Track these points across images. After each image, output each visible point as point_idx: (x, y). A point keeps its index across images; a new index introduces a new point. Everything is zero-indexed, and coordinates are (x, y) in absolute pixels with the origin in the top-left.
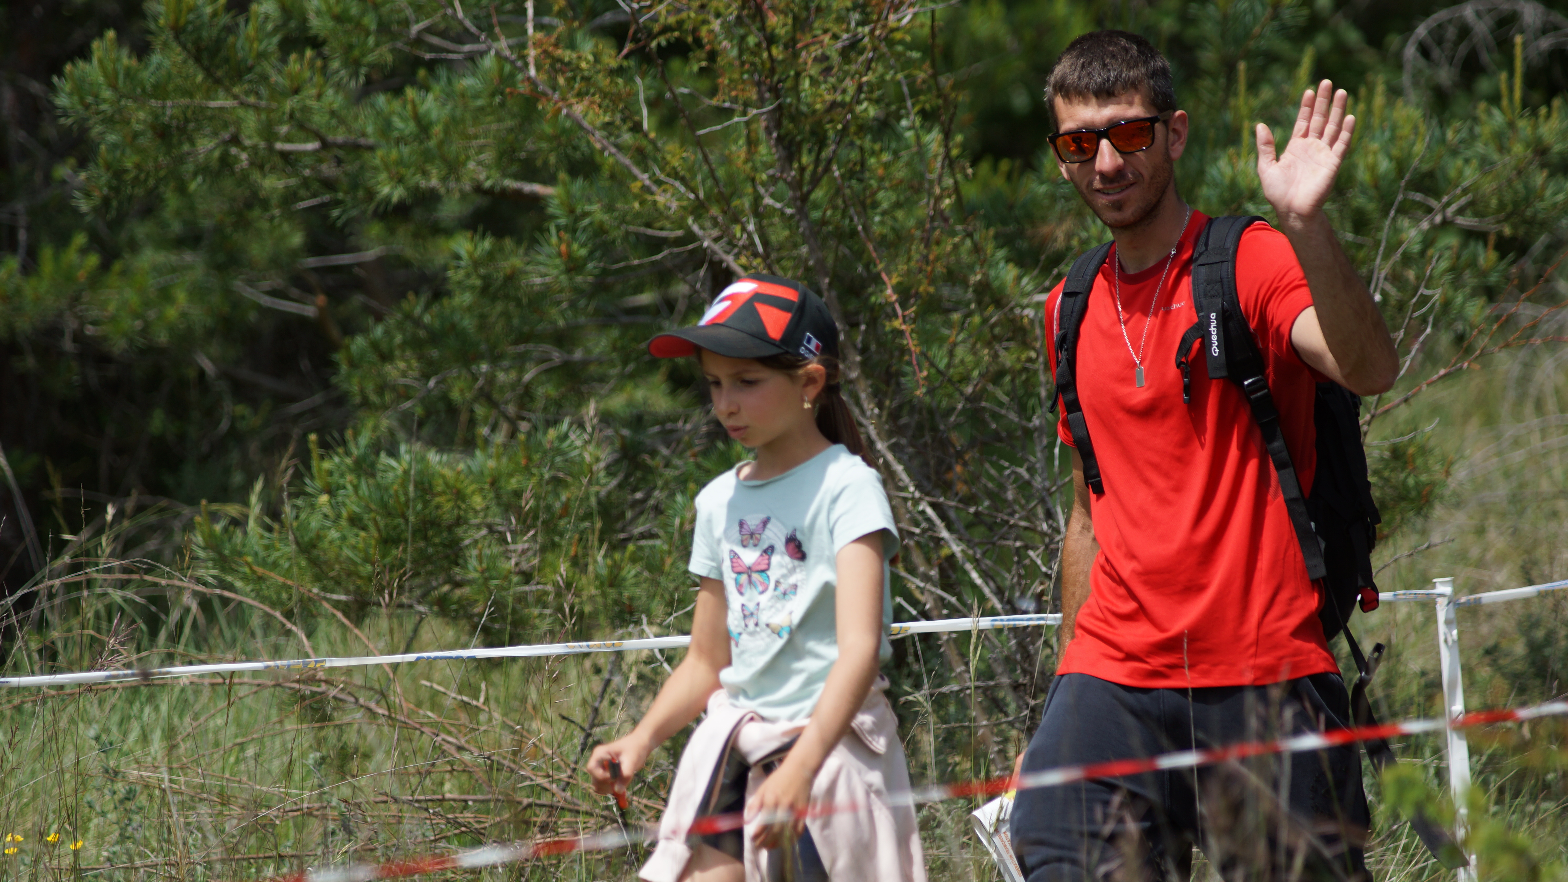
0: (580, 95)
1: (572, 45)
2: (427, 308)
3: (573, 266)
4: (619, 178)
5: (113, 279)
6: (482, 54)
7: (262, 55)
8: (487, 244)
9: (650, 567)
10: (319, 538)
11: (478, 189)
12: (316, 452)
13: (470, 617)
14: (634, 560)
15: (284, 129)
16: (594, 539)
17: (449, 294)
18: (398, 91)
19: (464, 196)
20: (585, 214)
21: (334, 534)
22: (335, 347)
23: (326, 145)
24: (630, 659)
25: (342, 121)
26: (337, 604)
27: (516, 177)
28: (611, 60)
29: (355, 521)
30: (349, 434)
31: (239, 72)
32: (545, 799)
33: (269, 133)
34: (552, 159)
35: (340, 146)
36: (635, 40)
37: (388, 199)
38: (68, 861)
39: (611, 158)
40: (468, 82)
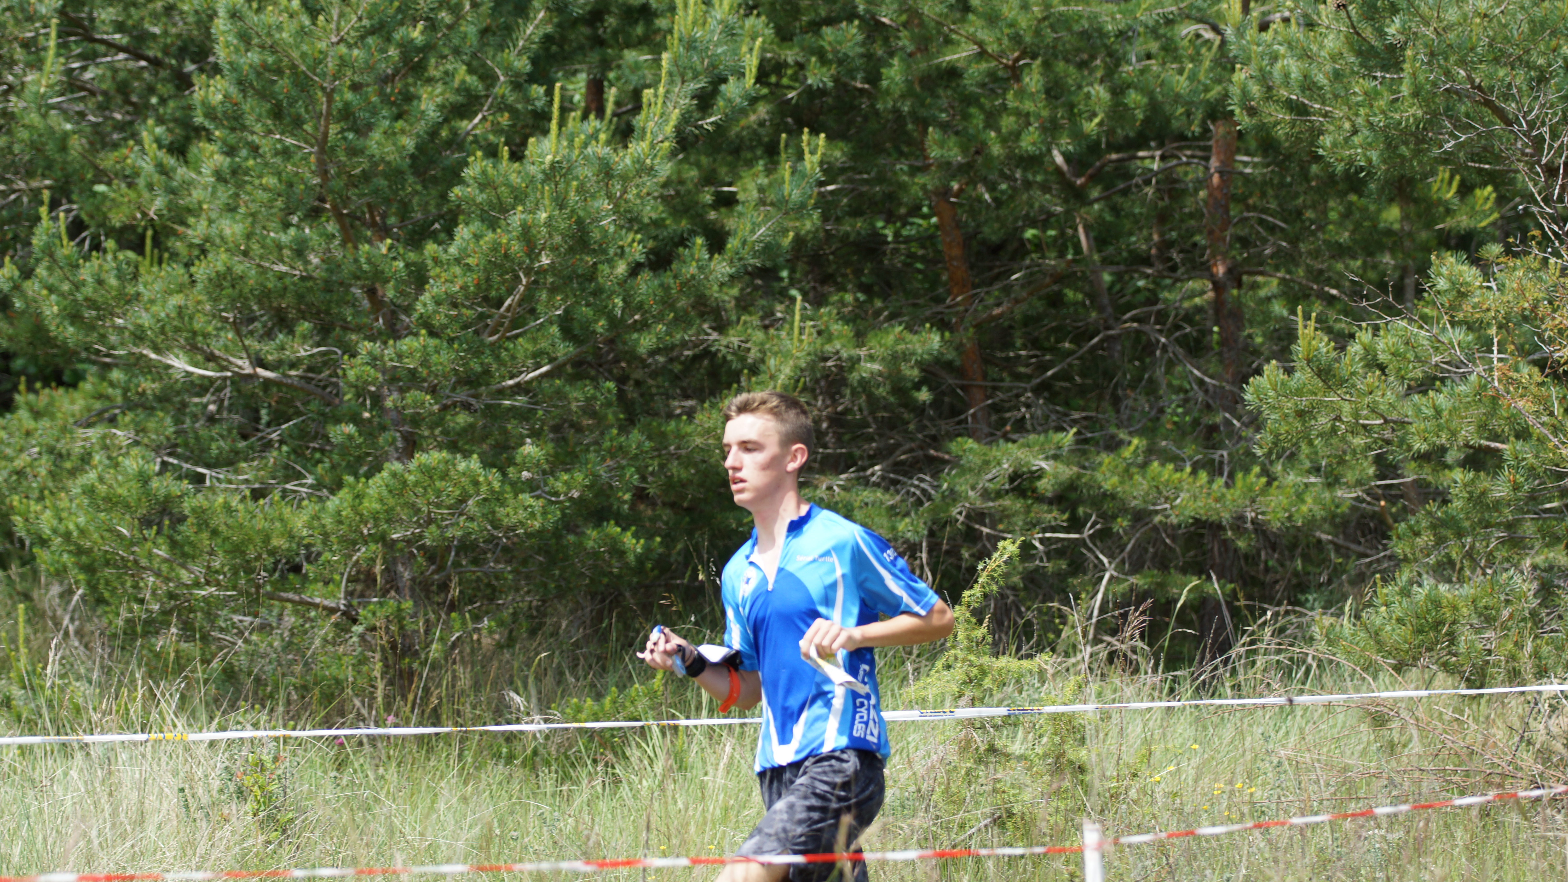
0: (1522, 396)
1: (1517, 370)
2: (1439, 508)
3: (1516, 487)
4: (1542, 441)
5: (1272, 490)
6: (1470, 373)
7: (1353, 374)
8: (1471, 475)
9: (1557, 648)
10: (1381, 630)
11: (1467, 445)
12: (1379, 583)
13: (1459, 672)
14: (1547, 644)
15: (1365, 412)
16: (1526, 633)
17: (1450, 501)
18: (1425, 393)
19: (1459, 450)
20: (1524, 459)
21: (1388, 628)
22: (1390, 528)
23: (1386, 421)
24: (1544, 696)
25: (1394, 408)
26: (1390, 665)
27: (1487, 439)
28: (1538, 377)
29: (1399, 621)
30: (1397, 574)
31: (1342, 382)
32: (1499, 770)
33: (1356, 415)
34: (1506, 429)
35: (1395, 422)
36: (1551, 367)
37: (1419, 451)
38: (1247, 798)
39: (1538, 430)
40: (1463, 388)
